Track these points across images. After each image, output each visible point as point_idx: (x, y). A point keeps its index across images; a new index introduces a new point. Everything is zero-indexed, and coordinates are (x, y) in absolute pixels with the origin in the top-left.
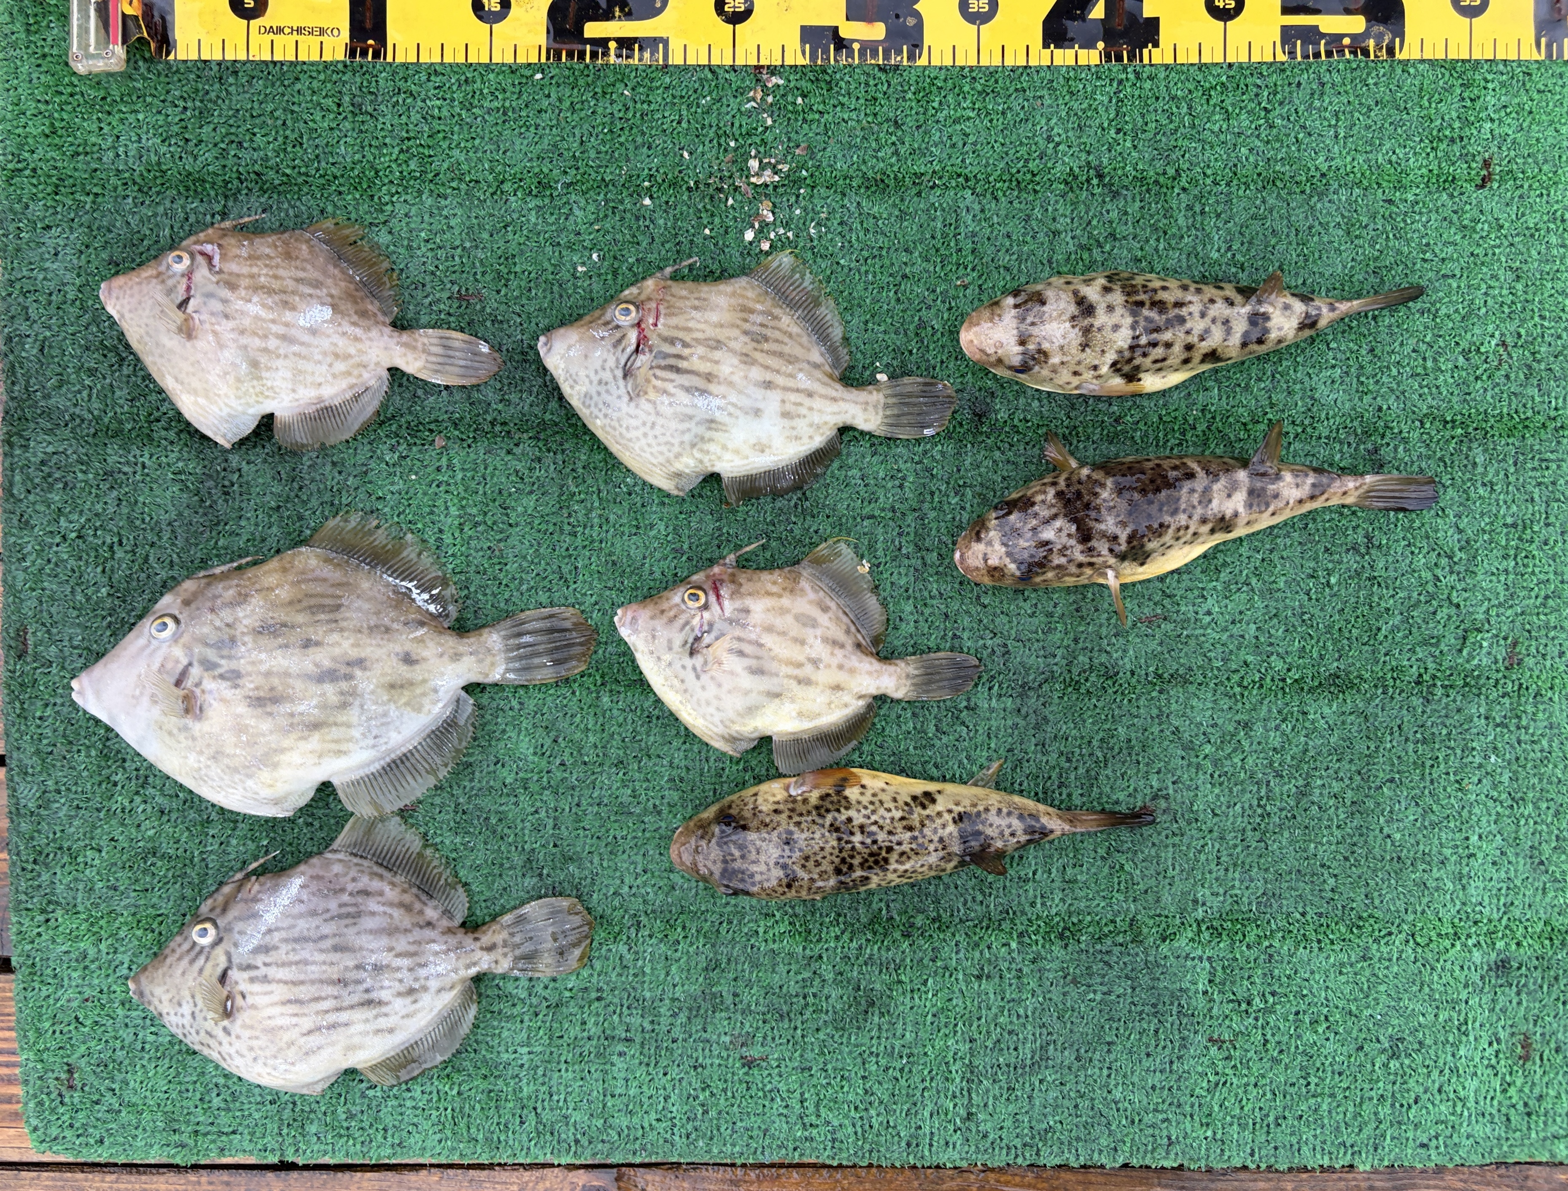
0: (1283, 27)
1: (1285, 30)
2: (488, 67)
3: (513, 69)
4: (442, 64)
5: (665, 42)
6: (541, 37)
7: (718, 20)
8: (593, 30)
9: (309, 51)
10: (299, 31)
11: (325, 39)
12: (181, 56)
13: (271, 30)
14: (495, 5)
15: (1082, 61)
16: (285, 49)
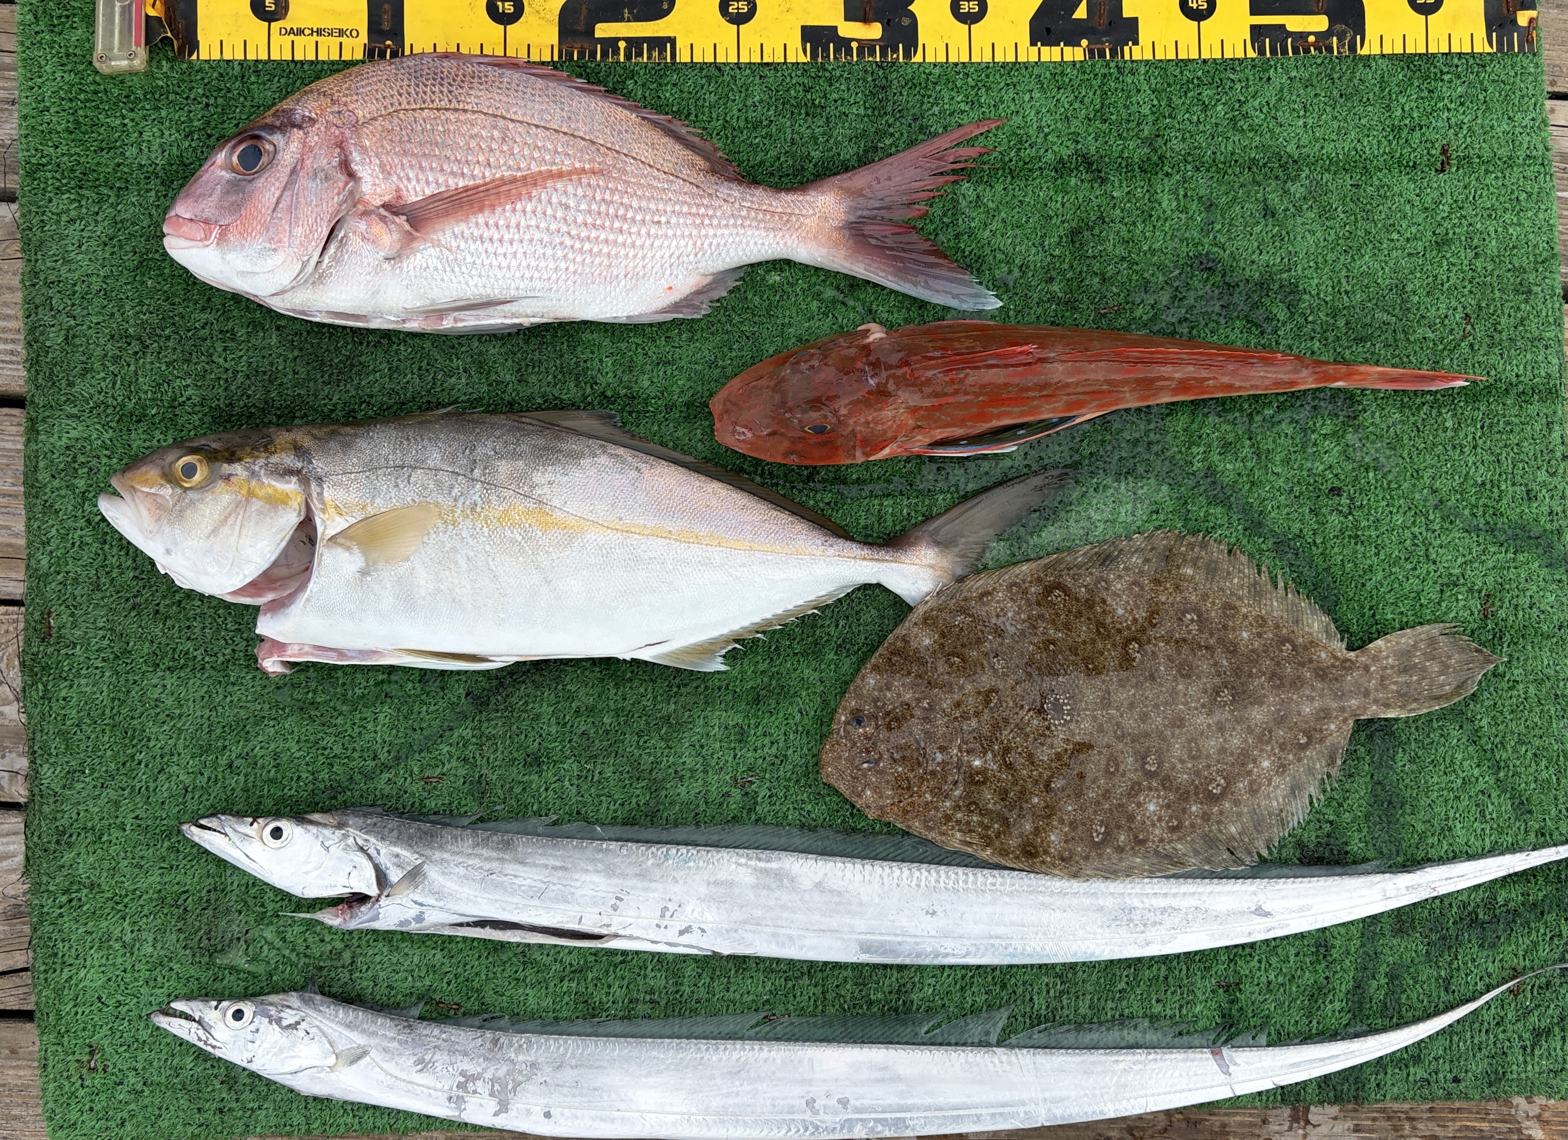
0: (1252, 26)
1: (1253, 28)
5: (672, 41)
6: (552, 36)
7: (723, 21)
8: (603, 30)
9: (329, 50)
11: (344, 39)
12: (204, 56)
13: (292, 31)
14: (509, 8)
15: (1068, 58)
16: (305, 49)
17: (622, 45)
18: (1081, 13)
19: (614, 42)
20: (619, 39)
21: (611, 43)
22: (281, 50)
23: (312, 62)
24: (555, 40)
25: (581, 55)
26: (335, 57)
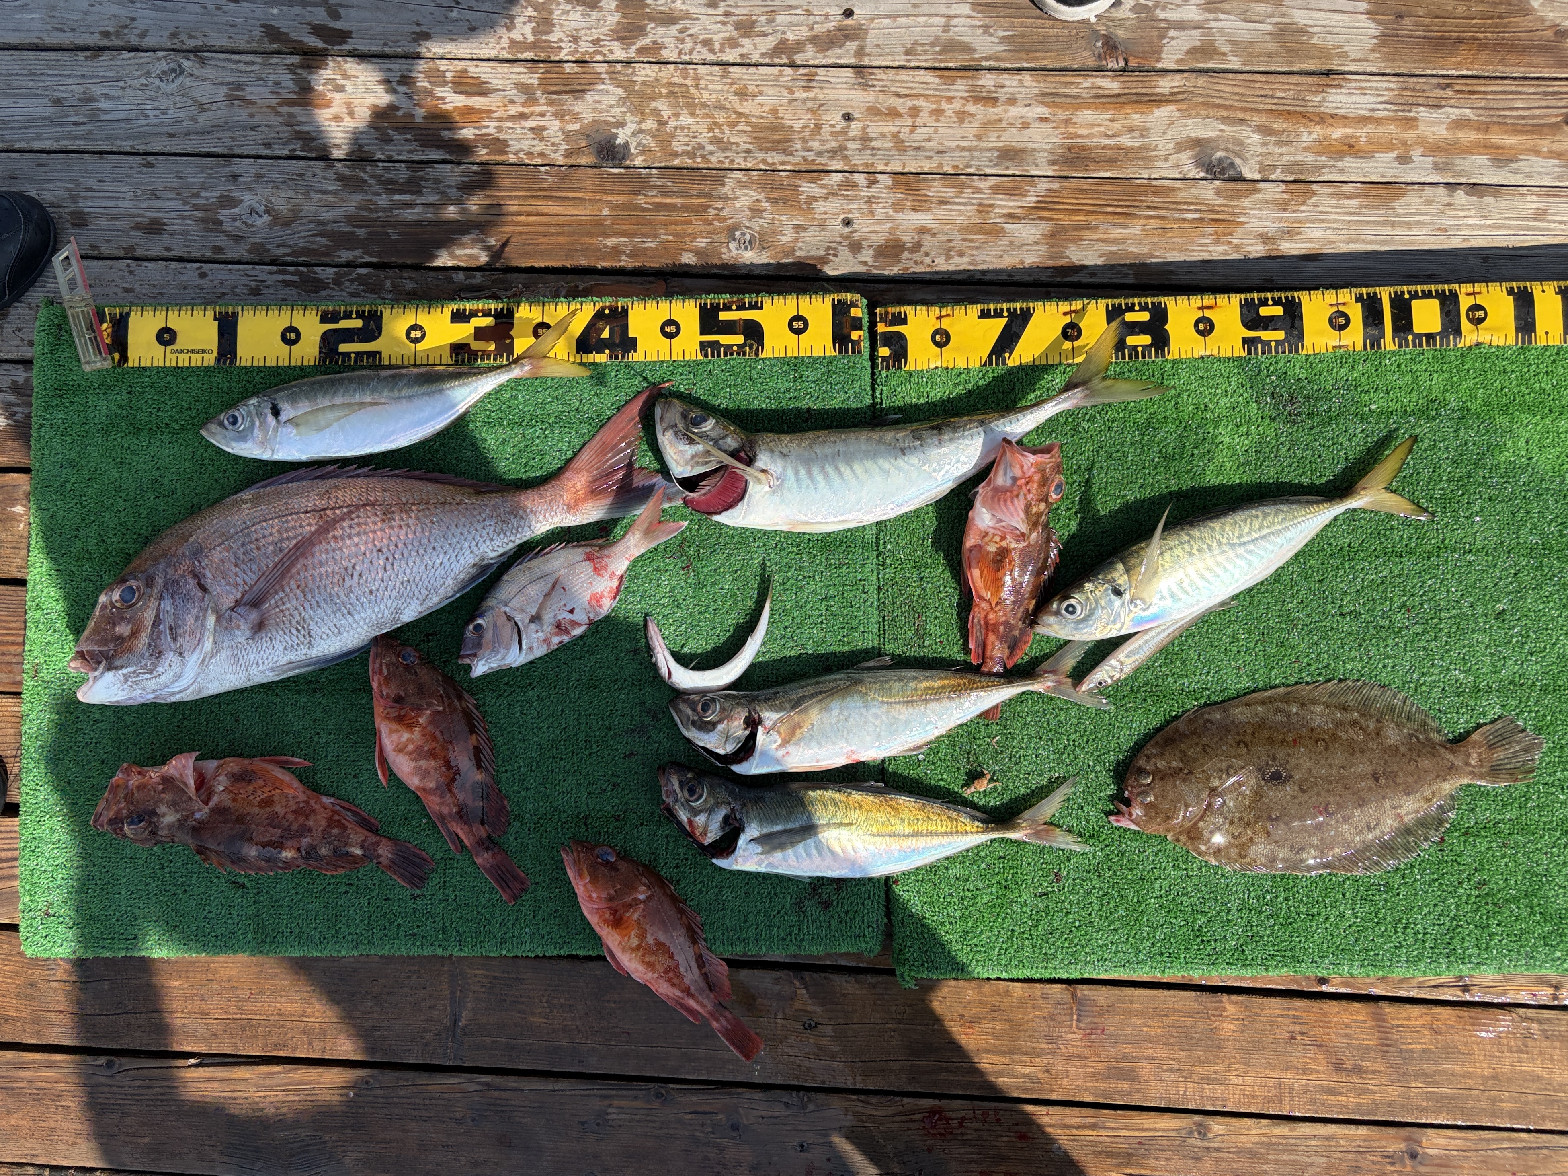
0: (702, 343)
1: (702, 344)
2: (289, 367)
3: (302, 368)
4: (265, 367)
5: (380, 353)
6: (316, 351)
7: (407, 342)
8: (343, 348)
9: (196, 361)
10: (192, 351)
11: (205, 355)
12: (130, 364)
13: (177, 351)
14: (293, 336)
15: (597, 360)
16: (183, 361)
17: (353, 355)
18: (605, 334)
19: (349, 353)
20: (350, 353)
21: (347, 354)
22: (171, 360)
23: (187, 368)
24: (317, 353)
25: (331, 362)
26: (199, 364)
